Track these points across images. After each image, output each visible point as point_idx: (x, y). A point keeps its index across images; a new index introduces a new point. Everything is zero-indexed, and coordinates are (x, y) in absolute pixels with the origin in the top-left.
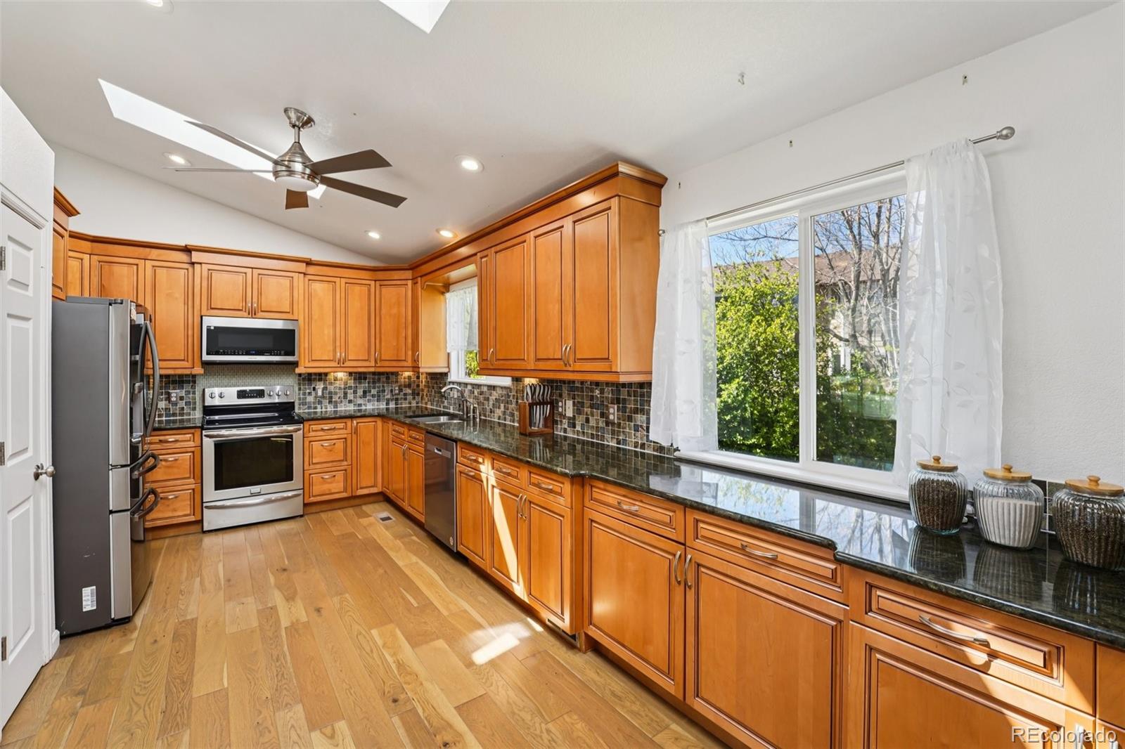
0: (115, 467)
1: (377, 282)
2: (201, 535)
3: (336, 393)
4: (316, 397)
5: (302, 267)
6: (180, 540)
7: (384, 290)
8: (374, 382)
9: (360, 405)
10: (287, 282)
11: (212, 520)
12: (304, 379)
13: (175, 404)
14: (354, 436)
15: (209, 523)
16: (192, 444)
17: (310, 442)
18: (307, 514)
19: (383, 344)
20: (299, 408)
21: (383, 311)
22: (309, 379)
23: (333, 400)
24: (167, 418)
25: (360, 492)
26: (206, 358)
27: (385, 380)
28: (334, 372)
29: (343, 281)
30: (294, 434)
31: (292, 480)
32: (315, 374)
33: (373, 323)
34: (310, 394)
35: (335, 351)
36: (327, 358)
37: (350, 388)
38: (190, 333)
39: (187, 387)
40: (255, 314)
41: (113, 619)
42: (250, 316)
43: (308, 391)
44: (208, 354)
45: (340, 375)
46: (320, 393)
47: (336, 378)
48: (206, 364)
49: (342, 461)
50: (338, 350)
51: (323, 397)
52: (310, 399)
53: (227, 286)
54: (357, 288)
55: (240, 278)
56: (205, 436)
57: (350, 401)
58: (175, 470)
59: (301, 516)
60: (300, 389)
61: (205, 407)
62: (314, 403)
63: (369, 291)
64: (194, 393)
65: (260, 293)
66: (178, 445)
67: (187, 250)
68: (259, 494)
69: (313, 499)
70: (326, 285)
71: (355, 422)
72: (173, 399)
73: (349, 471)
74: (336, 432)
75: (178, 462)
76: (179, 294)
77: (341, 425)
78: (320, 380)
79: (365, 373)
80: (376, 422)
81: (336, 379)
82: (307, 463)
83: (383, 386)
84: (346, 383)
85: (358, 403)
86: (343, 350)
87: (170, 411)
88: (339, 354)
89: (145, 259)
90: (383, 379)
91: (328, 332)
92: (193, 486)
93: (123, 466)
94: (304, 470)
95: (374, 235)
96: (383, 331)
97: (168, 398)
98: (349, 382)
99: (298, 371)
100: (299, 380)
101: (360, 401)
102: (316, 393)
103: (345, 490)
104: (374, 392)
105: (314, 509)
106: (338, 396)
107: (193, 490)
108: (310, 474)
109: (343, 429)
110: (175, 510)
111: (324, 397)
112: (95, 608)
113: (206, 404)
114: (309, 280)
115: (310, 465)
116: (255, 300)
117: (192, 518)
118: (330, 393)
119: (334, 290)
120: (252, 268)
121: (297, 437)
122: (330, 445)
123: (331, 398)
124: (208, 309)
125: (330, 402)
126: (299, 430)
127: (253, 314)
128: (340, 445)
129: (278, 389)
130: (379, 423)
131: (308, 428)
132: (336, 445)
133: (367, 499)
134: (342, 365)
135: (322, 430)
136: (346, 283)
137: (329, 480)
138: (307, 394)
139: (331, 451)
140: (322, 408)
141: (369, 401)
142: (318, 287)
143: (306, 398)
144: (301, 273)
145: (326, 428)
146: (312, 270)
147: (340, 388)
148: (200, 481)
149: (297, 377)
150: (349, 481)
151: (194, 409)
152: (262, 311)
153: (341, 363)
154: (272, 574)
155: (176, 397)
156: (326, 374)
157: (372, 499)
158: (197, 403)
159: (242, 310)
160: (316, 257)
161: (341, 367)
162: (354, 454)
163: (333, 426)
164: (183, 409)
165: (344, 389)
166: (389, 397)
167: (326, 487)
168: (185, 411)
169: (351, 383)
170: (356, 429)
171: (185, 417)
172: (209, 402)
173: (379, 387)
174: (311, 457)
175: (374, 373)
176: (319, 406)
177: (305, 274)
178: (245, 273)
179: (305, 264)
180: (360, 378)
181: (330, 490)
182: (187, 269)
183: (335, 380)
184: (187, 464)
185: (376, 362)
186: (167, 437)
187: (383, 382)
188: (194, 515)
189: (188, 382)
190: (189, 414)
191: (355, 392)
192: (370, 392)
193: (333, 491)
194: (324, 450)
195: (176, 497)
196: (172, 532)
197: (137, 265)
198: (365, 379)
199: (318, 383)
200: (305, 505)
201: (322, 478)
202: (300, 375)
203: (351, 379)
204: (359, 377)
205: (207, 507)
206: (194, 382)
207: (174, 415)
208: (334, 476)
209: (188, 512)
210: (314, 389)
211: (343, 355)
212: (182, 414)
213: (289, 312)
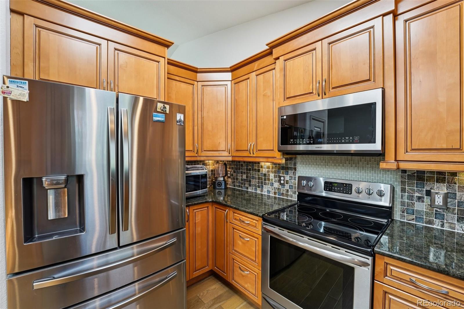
4: (432, 204)
12: (410, 179)
13: (283, 185)
20: (402, 216)
24: (279, 196)
32: (432, 172)
34: (420, 199)
39: (291, 172)
40: (325, 94)
42: (320, 97)
43: (417, 194)
46: (440, 201)
52: (421, 207)
60: (403, 190)
61: (299, 193)
62: (427, 214)
64: (295, 179)
65: (330, 67)
67: (270, 51)
72: (282, 182)
78: (440, 182)
87: (280, 191)
89: (253, 72)
92: (257, 271)
97: (280, 181)
100: (402, 177)
102: (433, 201)
107: (258, 274)
111: (448, 209)
116: (325, 77)
118: (461, 204)
120: (323, 39)
121: (362, 277)
125: (461, 220)
126: (365, 265)
127: (322, 94)
138: (415, 199)
143: (413, 204)
151: (295, 193)
152: (333, 88)
155: (284, 180)
156: (453, 174)
158: (297, 188)
159: (312, 93)
164: (288, 191)
168: (289, 194)
171: (289, 198)
176: (437, 221)
178: (316, 49)
182: (274, 69)
188: (257, 298)
189: (291, 169)
190: (291, 196)
197: (249, 79)
199: (436, 186)
206: (295, 169)
207: (283, 194)
210: (428, 193)
212: (287, 195)
213: (369, 80)
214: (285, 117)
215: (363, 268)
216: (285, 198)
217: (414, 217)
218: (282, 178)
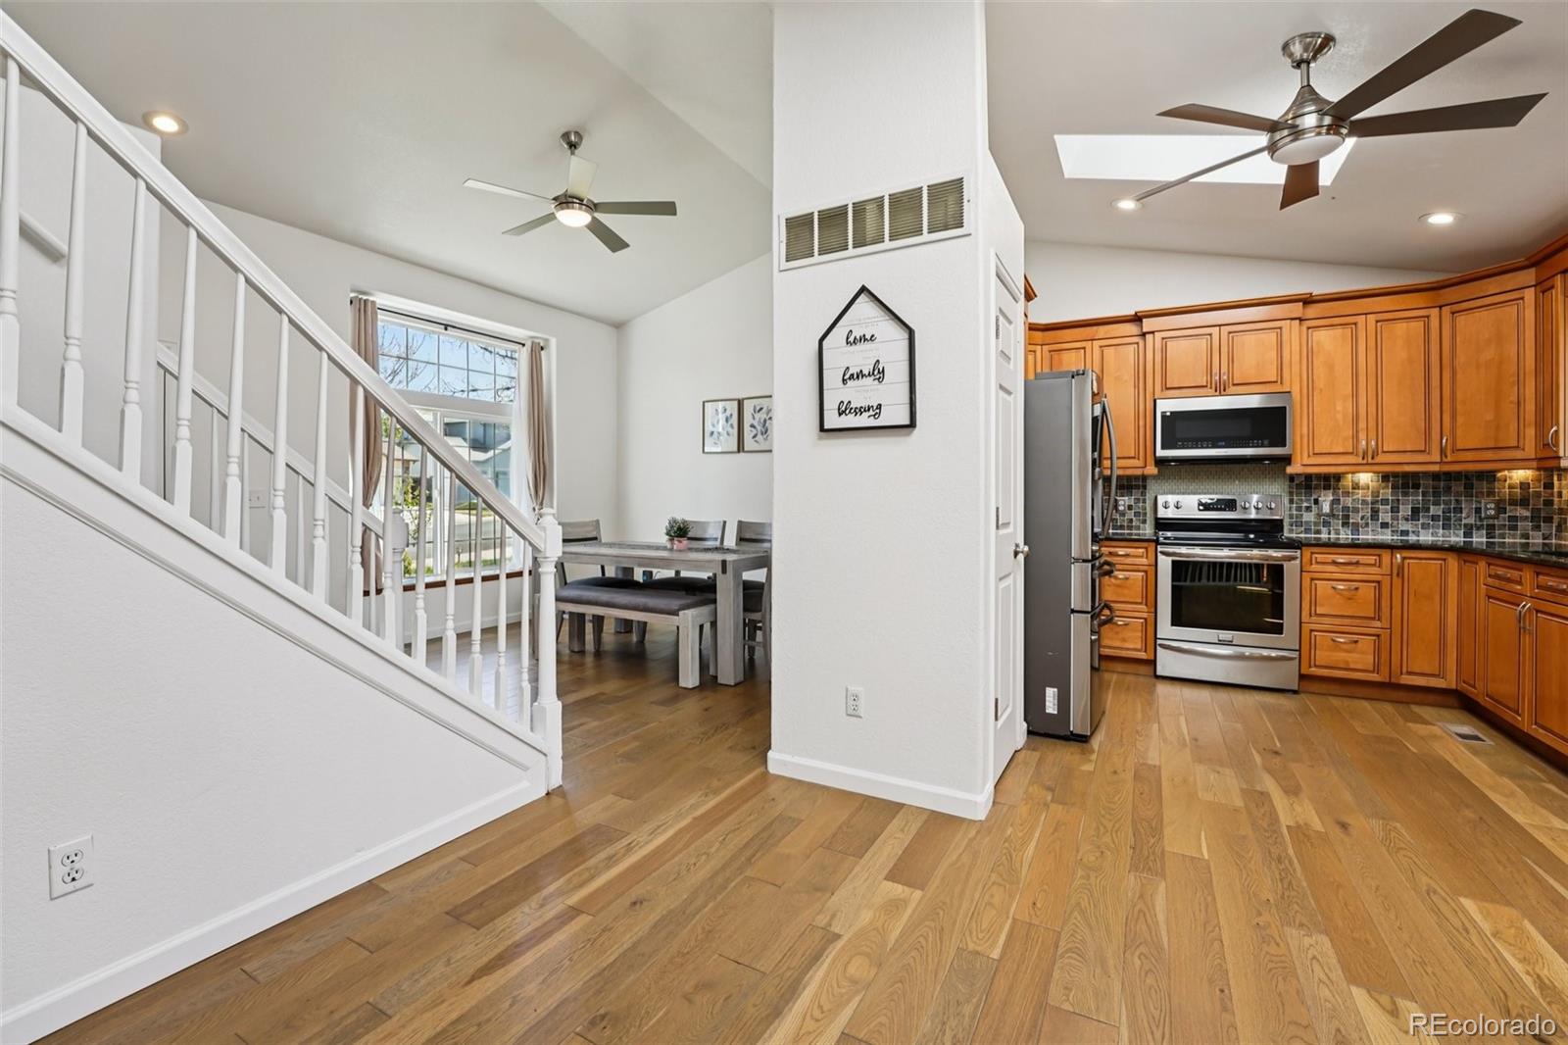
0: (1077, 560)
1: (1446, 310)
2: (1154, 680)
3: (1356, 510)
4: (1319, 515)
5: (1297, 309)
6: (1130, 678)
7: (1461, 319)
8: (1436, 494)
9: (1405, 533)
10: (1272, 337)
11: (1168, 663)
12: (1298, 486)
13: (1123, 514)
14: (1397, 581)
15: (1163, 667)
16: (1144, 561)
17: (1312, 579)
18: (1305, 692)
19: (1460, 420)
20: (1291, 531)
21: (1461, 359)
22: (1308, 484)
23: (1351, 521)
25: (1406, 680)
26: (1161, 453)
27: (1462, 489)
28: (1353, 473)
29: (1372, 318)
30: (1286, 565)
31: (1281, 633)
32: (1319, 476)
33: (1435, 382)
34: (1308, 509)
35: (1356, 437)
36: (1341, 450)
37: (1385, 502)
38: (1141, 423)
39: (1136, 494)
40: (1224, 390)
41: (1072, 732)
42: (1218, 393)
43: (1305, 504)
44: (1163, 448)
45: (1365, 478)
46: (1326, 509)
47: (1357, 484)
48: (1161, 462)
49: (1373, 619)
50: (1362, 436)
51: (1332, 515)
52: (1309, 517)
53: (1186, 355)
54: (1401, 327)
55: (1203, 343)
56: (1161, 552)
57: (1384, 525)
58: (1126, 592)
59: (1295, 692)
60: (1291, 501)
61: (1157, 519)
62: (1316, 524)
63: (1427, 329)
64: (1144, 501)
65: (1231, 360)
66: (1129, 560)
67: (1137, 319)
68: (1229, 643)
69: (1314, 671)
70: (1338, 331)
71: (1398, 556)
72: (1121, 508)
73: (1385, 638)
74: (1361, 569)
75: (1129, 582)
76: (1128, 375)
77: (1371, 559)
78: (1327, 487)
79: (1415, 475)
80: (1445, 560)
81: (1356, 486)
82: (1305, 613)
83: (1457, 500)
84: (1376, 494)
85: (1401, 528)
86: (1372, 435)
87: (1117, 522)
88: (1364, 443)
89: (1092, 340)
90: (1458, 487)
91: (1343, 407)
92: (1145, 615)
93: (1085, 561)
94: (1301, 623)
95: (1442, 219)
96: (1459, 395)
98: (1381, 491)
99: (1290, 470)
100: (1290, 487)
101: (1404, 526)
102: (1320, 509)
103: (1377, 669)
104: (1433, 510)
105: (1316, 687)
106: (1360, 515)
107: (1145, 619)
108: (1312, 631)
109: (1374, 565)
110: (1124, 640)
111: (1334, 515)
112: (1056, 712)
113: (1159, 516)
114: (1309, 328)
115: (1311, 616)
116: (1224, 369)
117: (1142, 655)
118: (1346, 509)
119: (1355, 339)
120: (1220, 326)
121: (1291, 570)
122: (1349, 590)
123: (1347, 517)
124: (1162, 390)
125: (1345, 524)
126: (1294, 558)
127: (1221, 389)
128: (1367, 592)
129: (1256, 500)
130: (1453, 562)
131: (1309, 557)
132: (1360, 591)
133: (1419, 696)
134: (1370, 461)
135: (1334, 563)
136: (1377, 322)
137: (1345, 647)
138: (1303, 509)
139: (1349, 599)
140: (1329, 534)
141: (1425, 526)
142: (1326, 339)
143: (1302, 515)
144: (1296, 319)
145: (1342, 561)
146: (1313, 311)
147: (1364, 502)
148: (1153, 610)
149: (1287, 483)
150: (1385, 655)
151: (1144, 522)
152: (1234, 385)
153: (1368, 461)
154: (1258, 752)
155: (1124, 505)
156: (1338, 477)
157: (1431, 698)
158: (1148, 515)
159: (1206, 386)
160: (1318, 289)
161: (1367, 464)
162: (1397, 611)
163: (1354, 559)
164: (1131, 520)
165: (1372, 503)
166: (1471, 521)
167: (1339, 657)
168: (1134, 524)
169: (1387, 493)
170: (1401, 567)
171: (1134, 532)
172: (1162, 513)
173: (1445, 503)
174: (1314, 603)
175: (1436, 476)
176: (1324, 530)
177: (1301, 320)
178: (1210, 335)
179: (1301, 304)
180: (1405, 486)
181: (1347, 662)
182: (1137, 343)
183: (1353, 488)
184: (1138, 587)
185: (1443, 452)
186: (1117, 549)
187: (1458, 494)
188: (1145, 651)
189: (1137, 487)
190: (1138, 528)
191: (1395, 510)
192: (1428, 510)
193: (1352, 666)
194: (1338, 596)
195: (1126, 625)
196: (1120, 667)
197: (1084, 348)
198: (1416, 486)
199: (1323, 492)
200: (1302, 677)
201: (1333, 641)
202: (1292, 478)
203: (1387, 487)
204: (1403, 482)
205: (1161, 646)
206: (1145, 487)
207: (1122, 527)
208: (1356, 642)
209: (1139, 647)
210: (1316, 502)
211: (1373, 443)
213: (1276, 382)
214: (1168, 414)
215: (1292, 562)
216: (1126, 532)
217: (1303, 529)
218: (1121, 503)
